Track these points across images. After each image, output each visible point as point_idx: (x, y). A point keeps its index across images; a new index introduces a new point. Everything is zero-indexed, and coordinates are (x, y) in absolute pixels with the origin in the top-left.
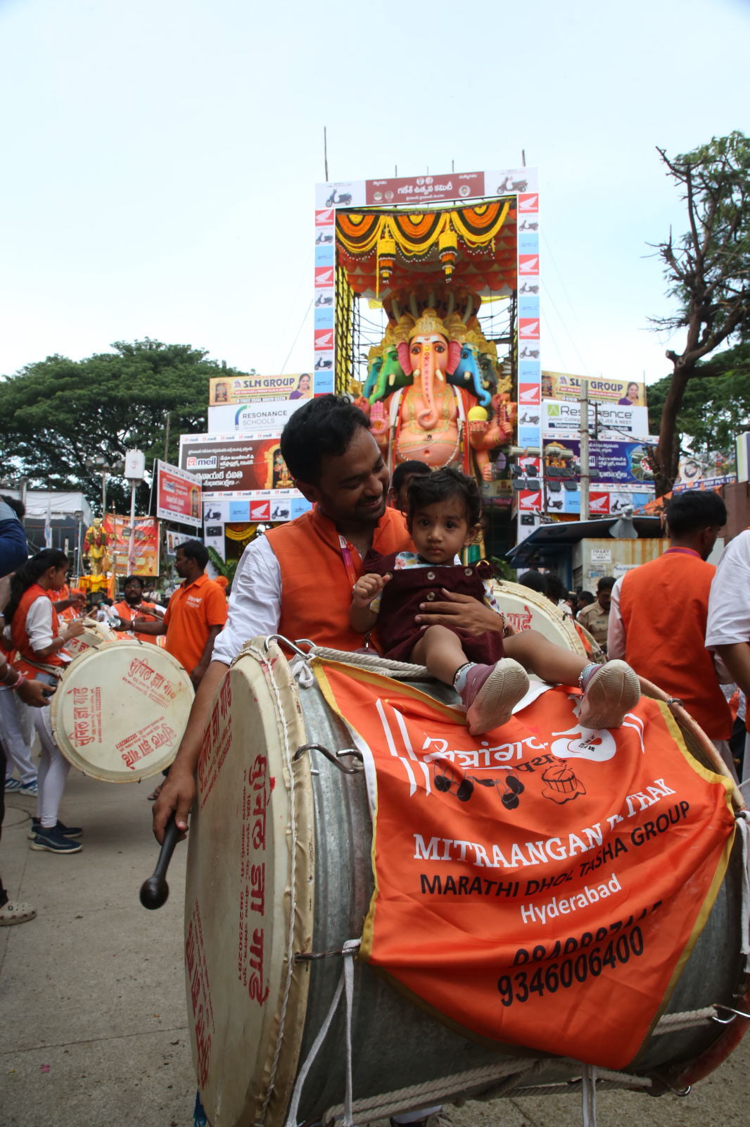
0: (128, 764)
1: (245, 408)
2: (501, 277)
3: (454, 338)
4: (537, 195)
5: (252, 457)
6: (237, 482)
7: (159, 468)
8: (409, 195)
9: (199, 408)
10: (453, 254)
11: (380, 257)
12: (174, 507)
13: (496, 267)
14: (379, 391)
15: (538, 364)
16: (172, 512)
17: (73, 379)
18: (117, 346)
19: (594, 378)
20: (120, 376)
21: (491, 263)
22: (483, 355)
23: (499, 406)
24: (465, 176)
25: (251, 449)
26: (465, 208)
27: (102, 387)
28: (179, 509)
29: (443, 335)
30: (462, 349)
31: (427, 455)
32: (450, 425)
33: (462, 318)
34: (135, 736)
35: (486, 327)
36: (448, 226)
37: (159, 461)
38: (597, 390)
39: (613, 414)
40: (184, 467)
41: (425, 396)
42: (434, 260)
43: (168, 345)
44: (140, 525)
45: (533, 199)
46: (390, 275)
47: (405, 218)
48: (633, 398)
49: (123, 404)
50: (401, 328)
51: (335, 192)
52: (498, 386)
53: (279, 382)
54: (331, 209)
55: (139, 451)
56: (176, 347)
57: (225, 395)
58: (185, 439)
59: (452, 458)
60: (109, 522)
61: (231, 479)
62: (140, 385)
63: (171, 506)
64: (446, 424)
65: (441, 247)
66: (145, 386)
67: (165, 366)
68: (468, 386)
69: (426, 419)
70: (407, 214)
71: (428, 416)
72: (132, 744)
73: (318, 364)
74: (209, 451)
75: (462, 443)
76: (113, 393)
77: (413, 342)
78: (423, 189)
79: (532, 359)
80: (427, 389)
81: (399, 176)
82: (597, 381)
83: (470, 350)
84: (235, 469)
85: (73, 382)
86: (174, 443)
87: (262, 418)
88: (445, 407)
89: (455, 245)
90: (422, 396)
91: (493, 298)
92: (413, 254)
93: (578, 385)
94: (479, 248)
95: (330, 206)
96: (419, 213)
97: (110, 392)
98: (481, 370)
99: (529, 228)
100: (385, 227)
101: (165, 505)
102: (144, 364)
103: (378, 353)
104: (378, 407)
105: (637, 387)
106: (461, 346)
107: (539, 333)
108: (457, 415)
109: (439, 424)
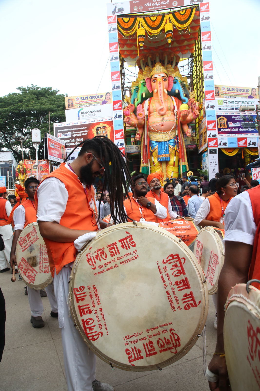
1: (82, 109)
3: (170, 75)
4: (208, 3)
5: (87, 131)
7: (47, 137)
8: (149, 7)
9: (59, 113)
10: (172, 34)
11: (138, 37)
12: (55, 155)
13: (186, 43)
14: (139, 100)
15: (213, 81)
16: (54, 157)
17: (2, 103)
18: (20, 89)
19: (237, 87)
20: (22, 101)
22: (182, 82)
23: (192, 104)
25: (86, 128)
26: (176, 12)
27: (15, 106)
28: (57, 156)
29: (166, 74)
30: (174, 80)
31: (163, 127)
35: (181, 70)
36: (168, 21)
37: (47, 134)
38: (238, 92)
39: (246, 103)
40: (56, 136)
41: (160, 101)
43: (42, 88)
44: (40, 164)
45: (206, 6)
46: (143, 45)
47: (149, 18)
48: (254, 95)
49: (23, 114)
50: (146, 72)
51: (116, 7)
52: (190, 95)
53: (96, 97)
54: (115, 15)
55: (38, 129)
56: (45, 88)
57: (72, 104)
58: (56, 125)
59: (173, 127)
60: (26, 163)
61: (78, 142)
62: (32, 104)
63: (54, 155)
64: (170, 113)
65: (166, 31)
66: (34, 105)
67: (41, 96)
68: (177, 96)
69: (161, 111)
70: (149, 16)
71: (162, 109)
73: (114, 88)
74: (67, 130)
75: (177, 121)
77: (153, 77)
78: (156, 4)
79: (210, 79)
80: (161, 98)
82: (238, 89)
83: (177, 80)
84: (79, 137)
85: (2, 105)
87: (90, 114)
88: (169, 105)
89: (172, 29)
91: (184, 59)
92: (153, 35)
93: (230, 90)
94: (183, 30)
95: (114, 14)
96: (155, 15)
97: (19, 108)
98: (182, 89)
99: (206, 19)
100: (139, 23)
101: (51, 154)
102: (32, 96)
103: (136, 84)
104: (139, 107)
105: (256, 90)
106: (174, 78)
107: (212, 68)
108: (174, 109)
109: (167, 113)
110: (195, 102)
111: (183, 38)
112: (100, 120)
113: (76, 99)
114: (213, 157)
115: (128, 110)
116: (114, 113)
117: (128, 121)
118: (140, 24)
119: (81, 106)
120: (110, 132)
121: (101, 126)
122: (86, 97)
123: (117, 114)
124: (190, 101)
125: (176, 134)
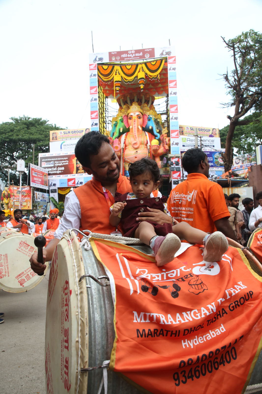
0: (21, 284)
1: (64, 142)
2: (162, 89)
3: (145, 113)
4: (175, 57)
5: (68, 161)
6: (62, 171)
7: (31, 167)
8: (126, 57)
9: (46, 143)
10: (144, 81)
11: (115, 82)
13: (160, 85)
14: (117, 134)
15: (178, 122)
16: (37, 184)
18: (12, 119)
19: (199, 127)
20: (13, 131)
21: (158, 84)
22: (156, 119)
23: (163, 139)
24: (147, 50)
25: (67, 158)
26: (147, 62)
27: (6, 135)
28: (39, 183)
29: (141, 112)
30: (148, 117)
31: (136, 159)
32: (144, 147)
33: (148, 105)
34: (23, 273)
35: (156, 108)
36: (141, 70)
37: (31, 164)
38: (200, 132)
39: (207, 141)
40: (41, 166)
41: (135, 136)
42: (136, 83)
43: (32, 118)
44: (24, 190)
45: (174, 59)
46: (119, 89)
47: (125, 67)
48: (214, 134)
49: (15, 142)
50: (124, 110)
51: (97, 57)
52: (162, 131)
53: (77, 132)
54: (95, 63)
55: (23, 160)
56: (36, 119)
57: (56, 137)
58: (41, 155)
60: (11, 189)
61: (59, 170)
62: (22, 134)
63: (36, 182)
64: (143, 147)
65: (139, 78)
66: (24, 135)
67: (32, 126)
69: (135, 145)
70: (125, 65)
71: (136, 144)
72: (22, 276)
73: (93, 125)
74: (51, 160)
75: (149, 154)
76: (11, 137)
77: (129, 115)
78: (131, 55)
79: (175, 120)
80: (135, 133)
81: (121, 50)
82: (200, 128)
83: (151, 118)
84: (61, 166)
86: (36, 156)
87: (71, 146)
88: (142, 140)
89: (144, 77)
90: (133, 136)
91: (159, 97)
92: (128, 81)
93: (193, 130)
94: (153, 78)
95: (95, 62)
96: (130, 64)
97: (10, 137)
98: (156, 125)
99: (173, 70)
100: (117, 70)
101: (34, 181)
102: (23, 126)
103: (115, 120)
104: (116, 140)
105: (216, 130)
106: (148, 116)
107: (178, 110)
108: (147, 143)
109: (140, 147)
110: (165, 138)
113: (60, 133)
119: (64, 139)
124: (162, 136)
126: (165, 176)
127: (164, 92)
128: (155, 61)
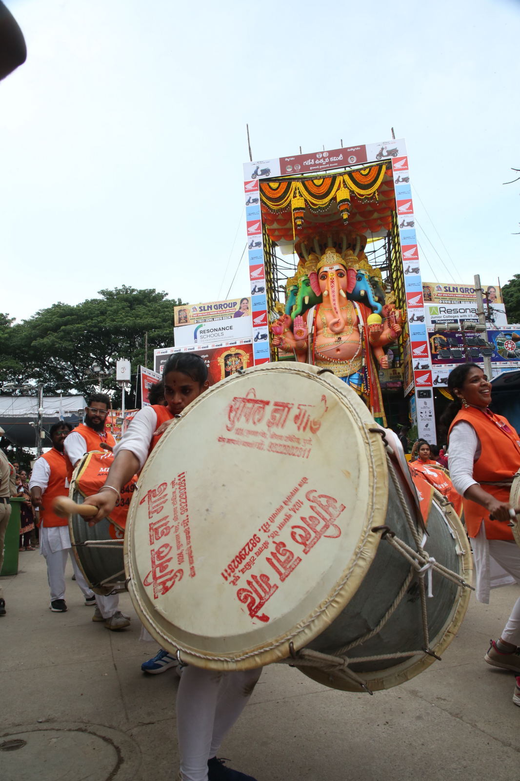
1: (201, 326)
3: (350, 266)
4: (406, 157)
7: (142, 372)
8: (311, 165)
9: (165, 331)
10: (348, 204)
11: (294, 210)
13: (376, 215)
14: (298, 309)
15: (420, 277)
17: (73, 317)
18: (103, 293)
19: (462, 285)
20: (106, 313)
21: (371, 213)
22: (372, 278)
23: (389, 312)
24: (352, 149)
25: (207, 356)
26: (354, 171)
27: (94, 321)
29: (342, 265)
30: (357, 274)
31: (339, 353)
32: (353, 329)
33: (354, 253)
35: (370, 257)
36: (342, 185)
37: (142, 367)
38: (465, 293)
40: (158, 371)
41: (334, 310)
42: (330, 213)
43: (139, 290)
44: (128, 416)
45: (403, 162)
46: (302, 223)
47: (310, 182)
48: (492, 298)
49: (107, 334)
50: (310, 263)
51: (258, 168)
52: (386, 299)
53: (225, 306)
54: (256, 180)
55: (126, 360)
56: (144, 291)
57: (186, 318)
58: (157, 352)
59: (357, 353)
62: (121, 318)
64: (350, 329)
65: (338, 200)
66: (125, 319)
67: (137, 305)
69: (336, 326)
70: (311, 179)
71: (336, 323)
73: (254, 290)
75: (364, 342)
76: (102, 325)
77: (321, 271)
78: (322, 161)
79: (414, 274)
80: (335, 304)
81: (303, 154)
82: (464, 287)
83: (363, 275)
85: (73, 319)
86: (151, 357)
87: (214, 333)
88: (348, 316)
89: (349, 198)
90: (331, 309)
91: (374, 239)
92: (318, 207)
93: (450, 291)
94: (366, 198)
95: (255, 178)
96: (320, 177)
97: (99, 324)
99: (403, 181)
100: (296, 189)
102: (122, 304)
103: (294, 282)
104: (298, 319)
105: (495, 290)
106: (356, 272)
107: (417, 255)
108: (358, 322)
109: (345, 329)
110: (393, 310)
111: (369, 208)
112: (230, 344)
113: (192, 310)
114: (425, 403)
115: (280, 325)
116: (255, 332)
117: (279, 344)
118: (297, 191)
119: (201, 321)
120: (247, 362)
121: (233, 353)
122: (208, 307)
123: (259, 333)
124: (386, 308)
125: (362, 364)
126: (391, 385)
127: (383, 228)
128: (367, 168)
